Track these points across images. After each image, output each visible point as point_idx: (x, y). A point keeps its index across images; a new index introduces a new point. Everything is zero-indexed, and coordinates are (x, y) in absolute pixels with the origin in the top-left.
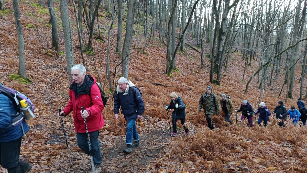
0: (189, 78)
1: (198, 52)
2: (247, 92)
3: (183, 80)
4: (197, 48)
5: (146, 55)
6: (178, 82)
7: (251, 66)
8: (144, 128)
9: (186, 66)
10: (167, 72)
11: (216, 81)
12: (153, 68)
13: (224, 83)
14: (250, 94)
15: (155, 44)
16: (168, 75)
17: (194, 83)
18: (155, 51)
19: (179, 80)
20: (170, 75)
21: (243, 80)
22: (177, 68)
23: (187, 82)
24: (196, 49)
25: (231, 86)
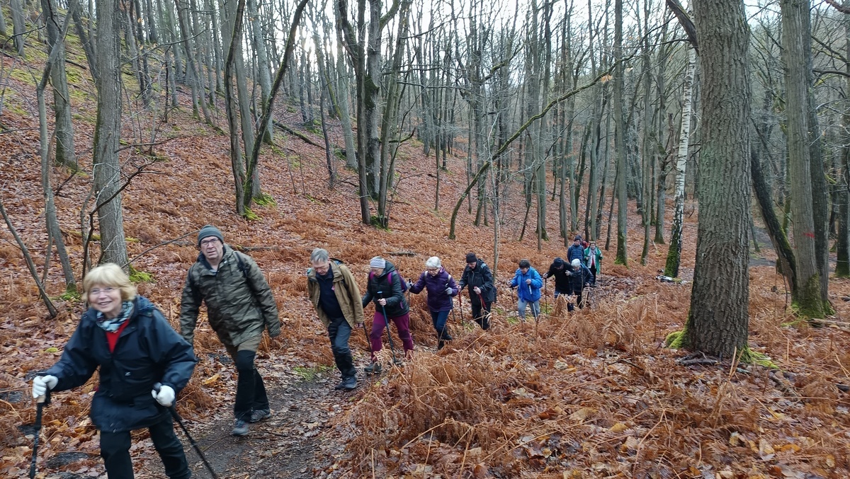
0: (306, 218)
1: (310, 143)
2: (455, 236)
3: (291, 227)
4: (306, 135)
5: (162, 164)
6: (276, 234)
7: (446, 171)
8: (224, 393)
9: (288, 185)
10: (241, 208)
11: (378, 219)
12: (193, 199)
13: (396, 221)
14: (461, 242)
15: (183, 128)
16: (244, 217)
17: (324, 231)
18: (186, 149)
19: (278, 227)
20: (250, 216)
21: (436, 209)
22: (264, 193)
23: (304, 232)
24: (304, 136)
25: (414, 226)
